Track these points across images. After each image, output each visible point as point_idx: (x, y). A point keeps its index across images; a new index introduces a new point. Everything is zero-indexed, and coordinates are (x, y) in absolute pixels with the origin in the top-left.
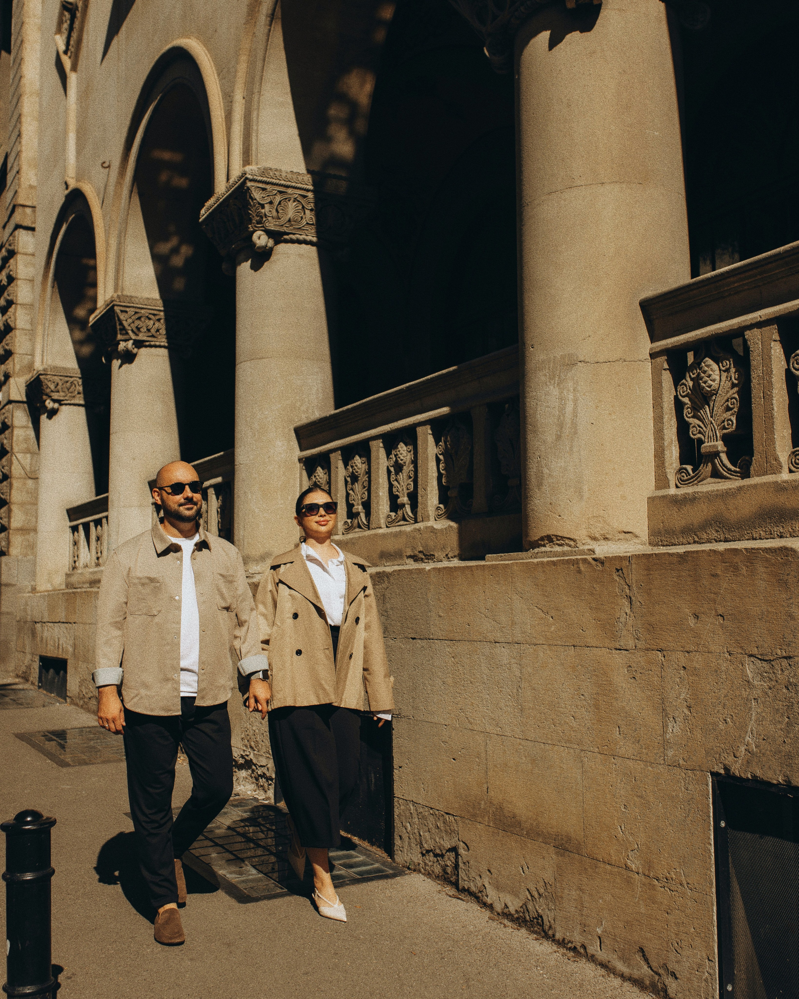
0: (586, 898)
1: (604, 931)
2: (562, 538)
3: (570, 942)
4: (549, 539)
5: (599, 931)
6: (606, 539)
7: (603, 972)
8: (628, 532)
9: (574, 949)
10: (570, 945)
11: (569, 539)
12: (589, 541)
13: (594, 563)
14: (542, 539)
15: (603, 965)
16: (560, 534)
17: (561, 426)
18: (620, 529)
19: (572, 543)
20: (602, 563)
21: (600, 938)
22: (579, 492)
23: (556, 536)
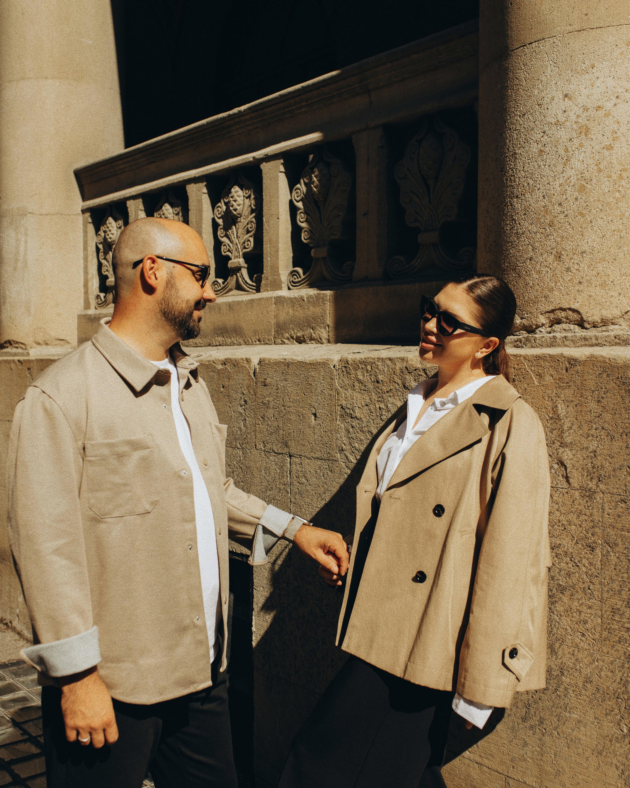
0: (12, 590)
1: (20, 611)
2: (17, 343)
3: (5, 619)
4: (10, 343)
5: (18, 611)
6: (47, 344)
7: (17, 637)
8: (63, 340)
9: (6, 624)
10: (5, 621)
11: (21, 343)
12: (35, 345)
13: (17, 362)
14: (6, 342)
15: (19, 634)
16: (16, 340)
17: (16, 260)
18: (57, 337)
19: (23, 347)
20: (22, 363)
21: (18, 616)
22: (28, 309)
23: (14, 341)
